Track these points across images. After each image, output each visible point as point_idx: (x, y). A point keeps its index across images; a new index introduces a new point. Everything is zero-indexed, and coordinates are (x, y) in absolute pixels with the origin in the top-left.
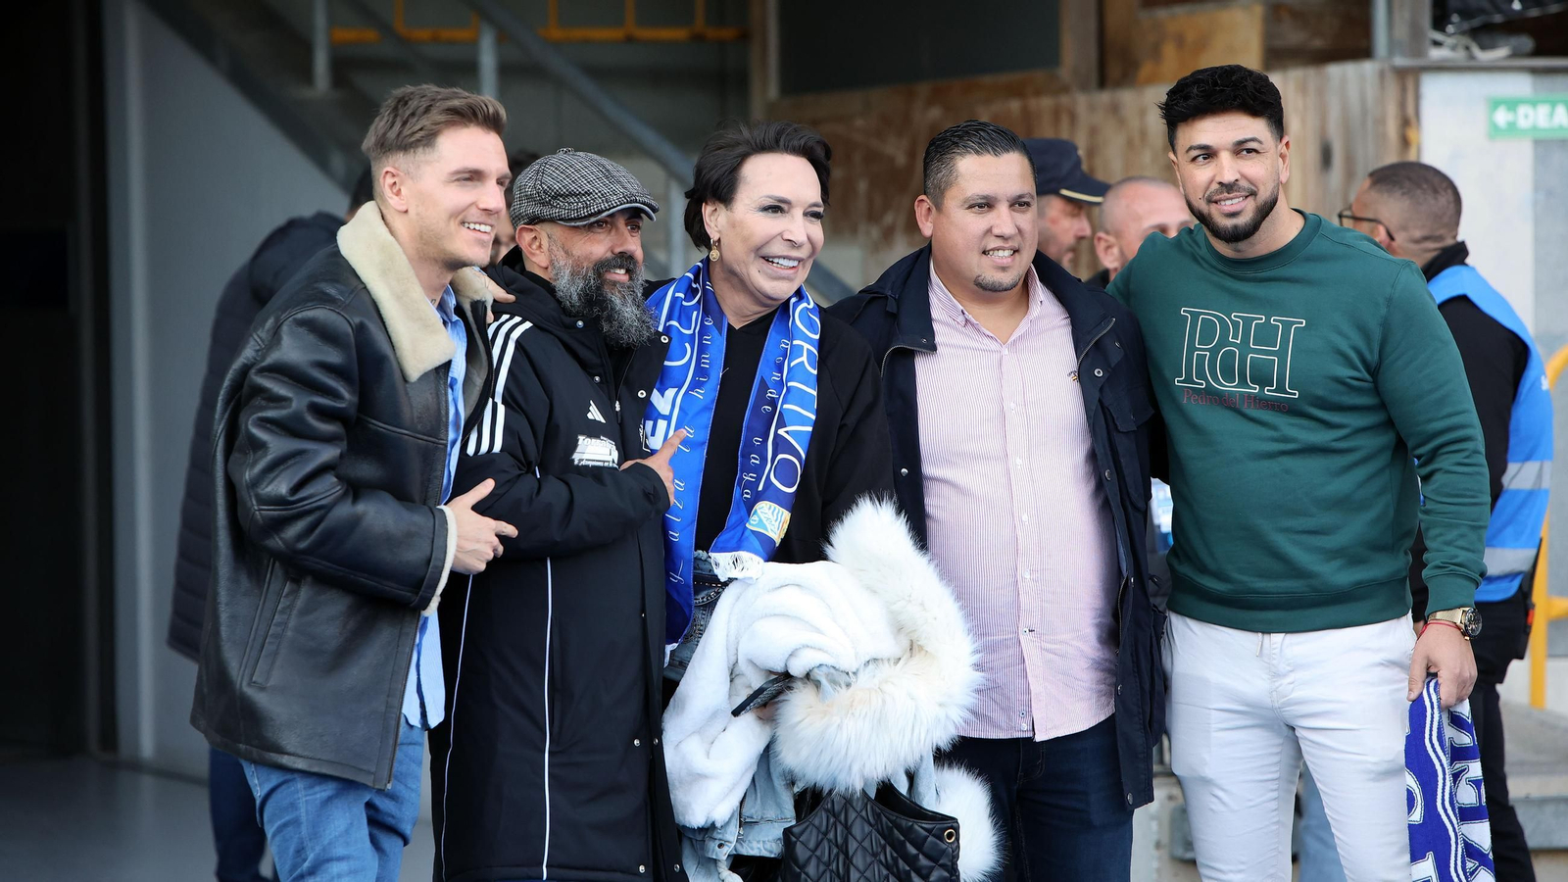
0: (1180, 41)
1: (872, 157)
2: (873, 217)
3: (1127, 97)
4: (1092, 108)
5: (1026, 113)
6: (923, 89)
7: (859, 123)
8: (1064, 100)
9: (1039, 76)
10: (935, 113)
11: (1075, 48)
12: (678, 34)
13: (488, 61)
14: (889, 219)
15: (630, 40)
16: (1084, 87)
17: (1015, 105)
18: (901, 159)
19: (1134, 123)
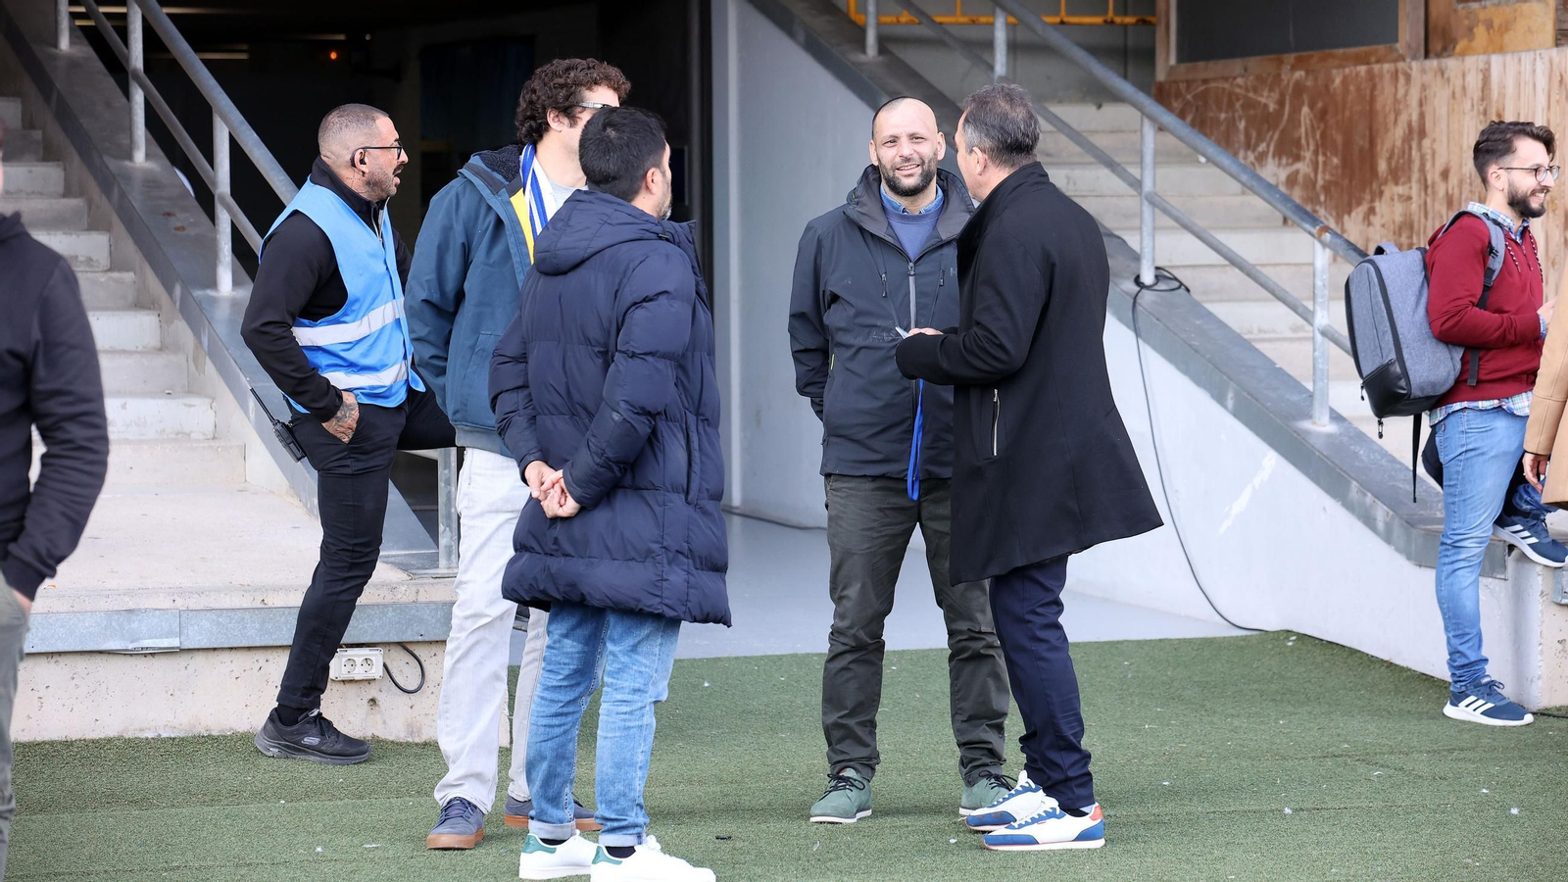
0: (1489, 25)
1: (1249, 105)
2: (1249, 146)
3: (1451, 64)
4: (1423, 71)
5: (1371, 76)
6: (1291, 58)
7: (1240, 81)
8: (1401, 65)
9: (1381, 48)
10: (1299, 74)
11: (1409, 30)
12: (1098, 20)
13: (1000, 36)
14: (1262, 147)
15: (1062, 22)
16: (1414, 58)
17: (1362, 69)
18: (1272, 107)
19: (1458, 82)
